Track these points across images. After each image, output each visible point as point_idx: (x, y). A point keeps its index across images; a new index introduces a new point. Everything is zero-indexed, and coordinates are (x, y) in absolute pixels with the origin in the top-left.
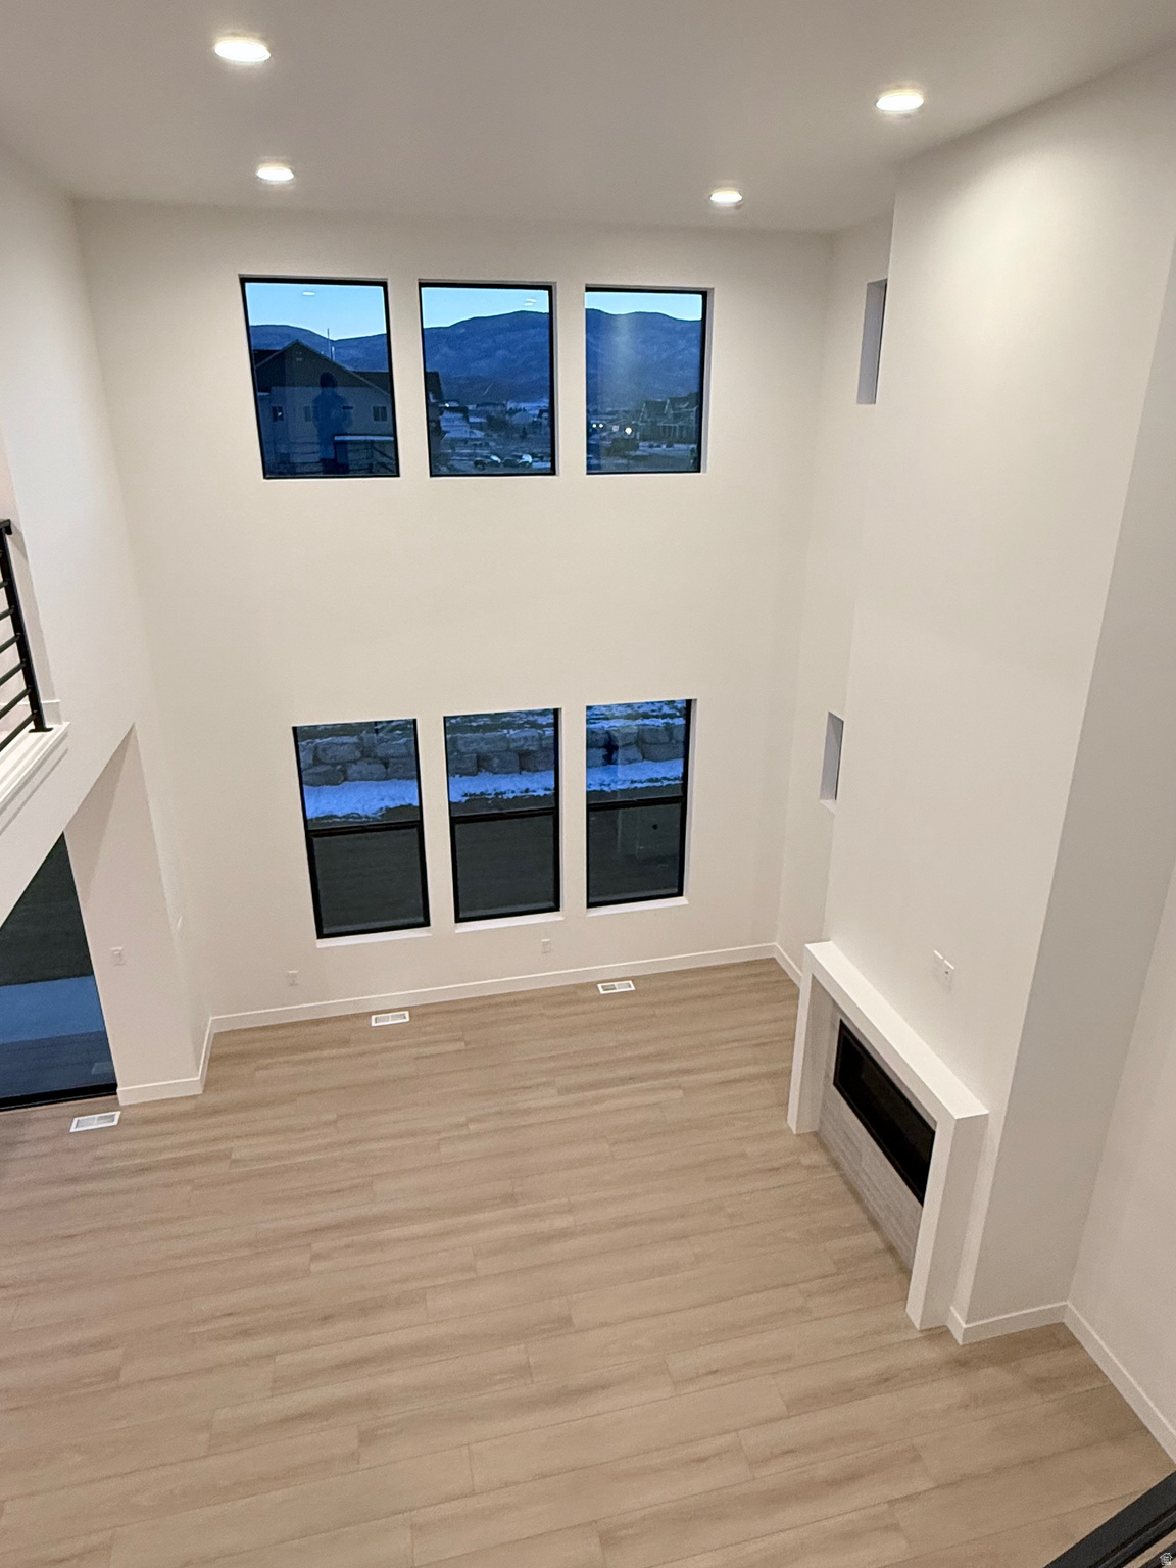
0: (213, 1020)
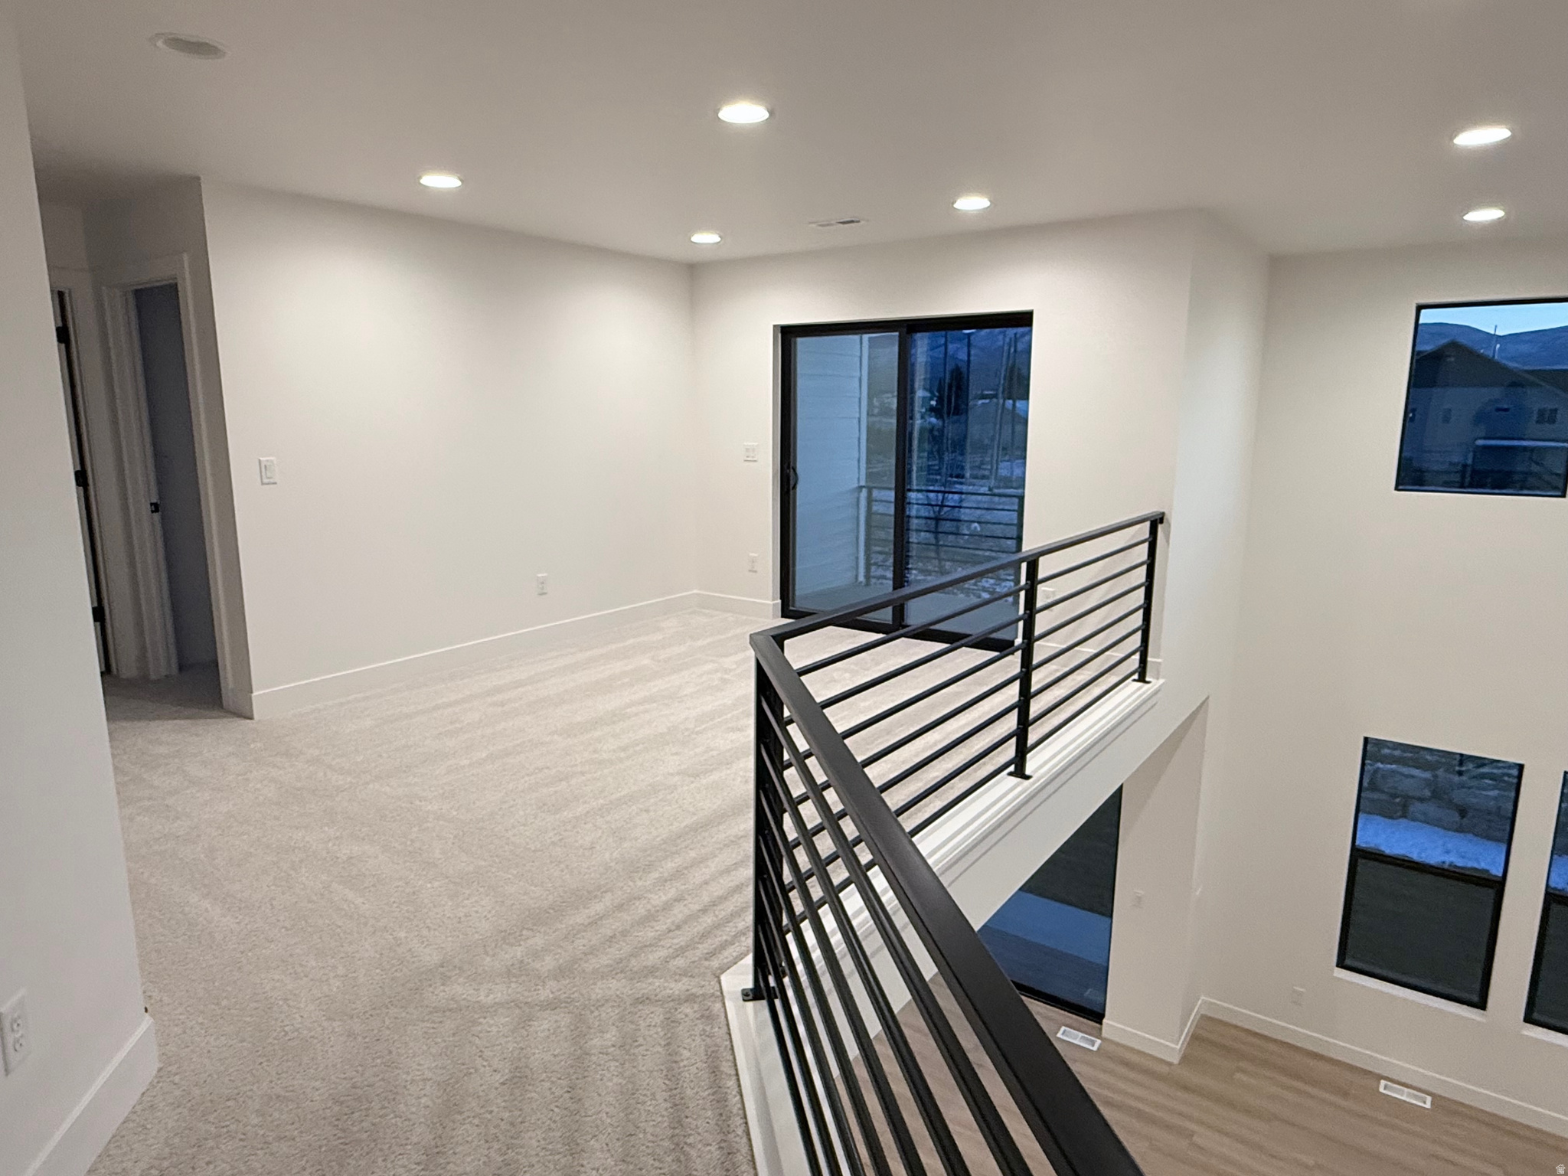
0: (1204, 1002)
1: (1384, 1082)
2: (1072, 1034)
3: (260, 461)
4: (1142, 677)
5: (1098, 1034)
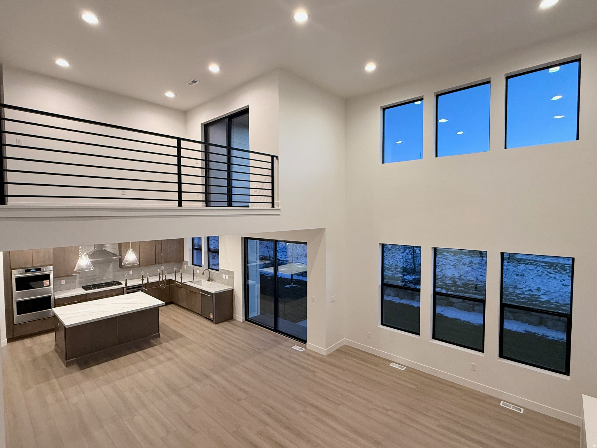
1: (392, 363)
2: (297, 347)
3: (16, 139)
4: (273, 206)
5: (305, 347)
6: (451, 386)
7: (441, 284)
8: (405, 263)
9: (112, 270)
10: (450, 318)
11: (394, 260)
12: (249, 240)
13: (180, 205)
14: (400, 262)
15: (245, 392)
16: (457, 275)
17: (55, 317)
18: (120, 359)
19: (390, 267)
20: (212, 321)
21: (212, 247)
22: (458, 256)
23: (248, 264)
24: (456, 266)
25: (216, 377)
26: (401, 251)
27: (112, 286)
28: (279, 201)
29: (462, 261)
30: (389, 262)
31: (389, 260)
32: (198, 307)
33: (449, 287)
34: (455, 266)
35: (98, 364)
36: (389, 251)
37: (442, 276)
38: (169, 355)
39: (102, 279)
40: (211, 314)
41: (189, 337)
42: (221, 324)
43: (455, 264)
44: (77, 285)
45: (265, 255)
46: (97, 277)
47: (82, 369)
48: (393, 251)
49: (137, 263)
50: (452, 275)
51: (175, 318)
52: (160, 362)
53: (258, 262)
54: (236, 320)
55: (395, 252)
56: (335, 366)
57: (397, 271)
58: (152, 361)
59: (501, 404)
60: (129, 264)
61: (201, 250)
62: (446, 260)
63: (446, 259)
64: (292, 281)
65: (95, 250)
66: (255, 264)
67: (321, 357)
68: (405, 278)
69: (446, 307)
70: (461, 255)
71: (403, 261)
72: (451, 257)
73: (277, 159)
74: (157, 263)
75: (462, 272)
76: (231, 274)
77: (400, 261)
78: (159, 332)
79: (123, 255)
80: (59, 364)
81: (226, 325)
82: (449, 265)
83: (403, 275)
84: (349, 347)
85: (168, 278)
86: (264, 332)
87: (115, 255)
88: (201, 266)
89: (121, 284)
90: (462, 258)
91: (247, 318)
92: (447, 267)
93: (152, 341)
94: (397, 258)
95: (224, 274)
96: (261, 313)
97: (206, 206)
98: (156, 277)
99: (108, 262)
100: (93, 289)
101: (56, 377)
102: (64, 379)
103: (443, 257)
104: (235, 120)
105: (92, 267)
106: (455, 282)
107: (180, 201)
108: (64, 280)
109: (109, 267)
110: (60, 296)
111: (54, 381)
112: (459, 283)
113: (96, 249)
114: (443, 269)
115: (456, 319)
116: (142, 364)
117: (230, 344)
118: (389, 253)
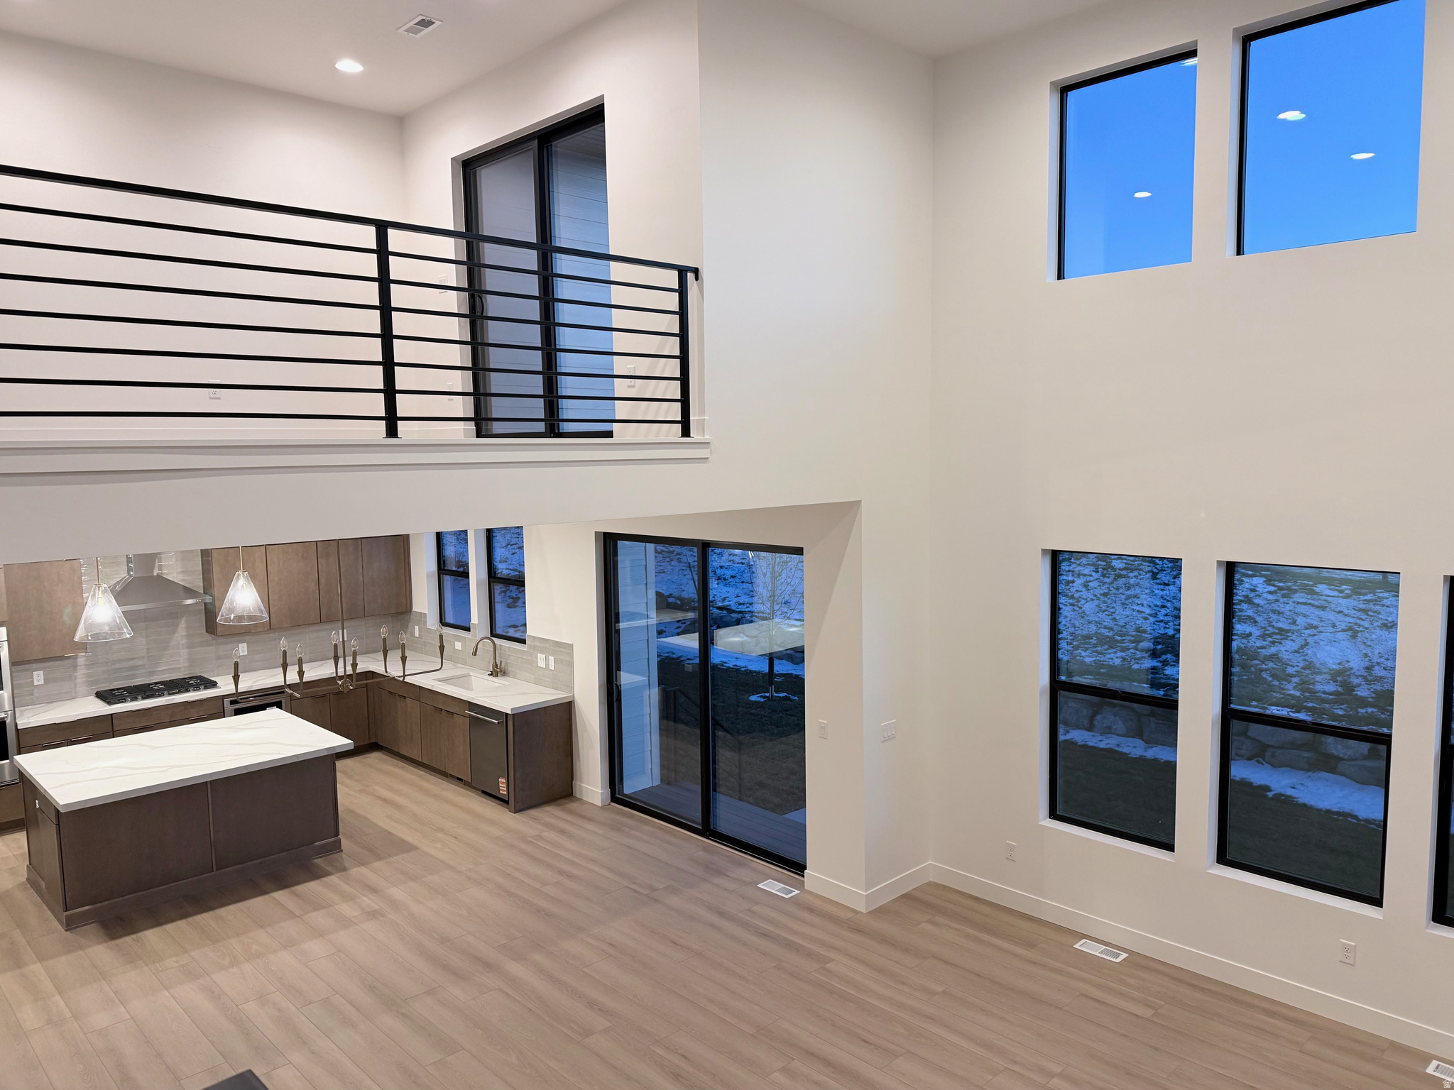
0: (931, 866)
1: (1084, 940)
2: (774, 884)
4: (686, 432)
5: (801, 886)
6: (1272, 1014)
7: (1298, 694)
8: (1171, 624)
9: (184, 641)
10: (1320, 810)
11: (1133, 610)
12: (620, 543)
13: (392, 432)
14: (1155, 617)
15: (603, 1011)
16: (1356, 663)
17: (25, 783)
18: (222, 912)
19: (1117, 634)
20: (504, 801)
21: (503, 569)
22: (1369, 597)
23: (618, 621)
24: (1358, 632)
25: (515, 968)
26: (1158, 581)
27: (187, 691)
28: (704, 415)
29: (1379, 613)
30: (1114, 619)
31: (1114, 613)
32: (460, 759)
33: (1327, 705)
34: (1353, 633)
35: (159, 924)
36: (1115, 579)
37: (1304, 668)
38: (368, 901)
39: (157, 669)
40: (502, 780)
41: (433, 852)
42: (533, 812)
43: (1356, 624)
44: (82, 689)
45: (685, 595)
46: (141, 662)
47: (113, 937)
48: (1132, 581)
49: (261, 618)
50: (1339, 664)
51: (385, 793)
52: (345, 923)
53: (654, 619)
54: (581, 799)
55: (1138, 584)
56: (893, 944)
57: (1142, 651)
58: (318, 918)
59: (1430, 1070)
60: (240, 618)
61: (466, 575)
62: (1321, 613)
63: (1323, 608)
64: (771, 683)
65: (131, 576)
66: (643, 622)
67: (850, 915)
68: (1166, 672)
69: (1310, 774)
70: (1381, 595)
71: (1166, 615)
72: (1341, 601)
73: (697, 279)
74: (325, 618)
75: (1377, 652)
76: (563, 651)
77: (1155, 615)
78: (337, 834)
79: (216, 591)
80: (45, 922)
81: (550, 814)
82: (1331, 630)
83: (1161, 662)
84: (945, 888)
85: (362, 667)
86: (673, 840)
87: (190, 592)
88: (468, 629)
89: (213, 684)
90: (1383, 605)
91: (616, 794)
92: (1322, 636)
93: (318, 861)
94: (1142, 605)
95: (542, 652)
96: (662, 780)
97: (479, 435)
98: (322, 665)
99: (173, 615)
100: (129, 699)
101: (41, 958)
102: (63, 964)
103: (1313, 602)
104: (560, 145)
105: (127, 628)
106: (1349, 689)
107: (391, 421)
108: (41, 672)
109: (174, 632)
110: (32, 720)
111: (36, 969)
112: (1363, 692)
113: (132, 573)
114: (1307, 644)
115: (1338, 813)
116: (290, 928)
117: (561, 872)
118: (1117, 589)
